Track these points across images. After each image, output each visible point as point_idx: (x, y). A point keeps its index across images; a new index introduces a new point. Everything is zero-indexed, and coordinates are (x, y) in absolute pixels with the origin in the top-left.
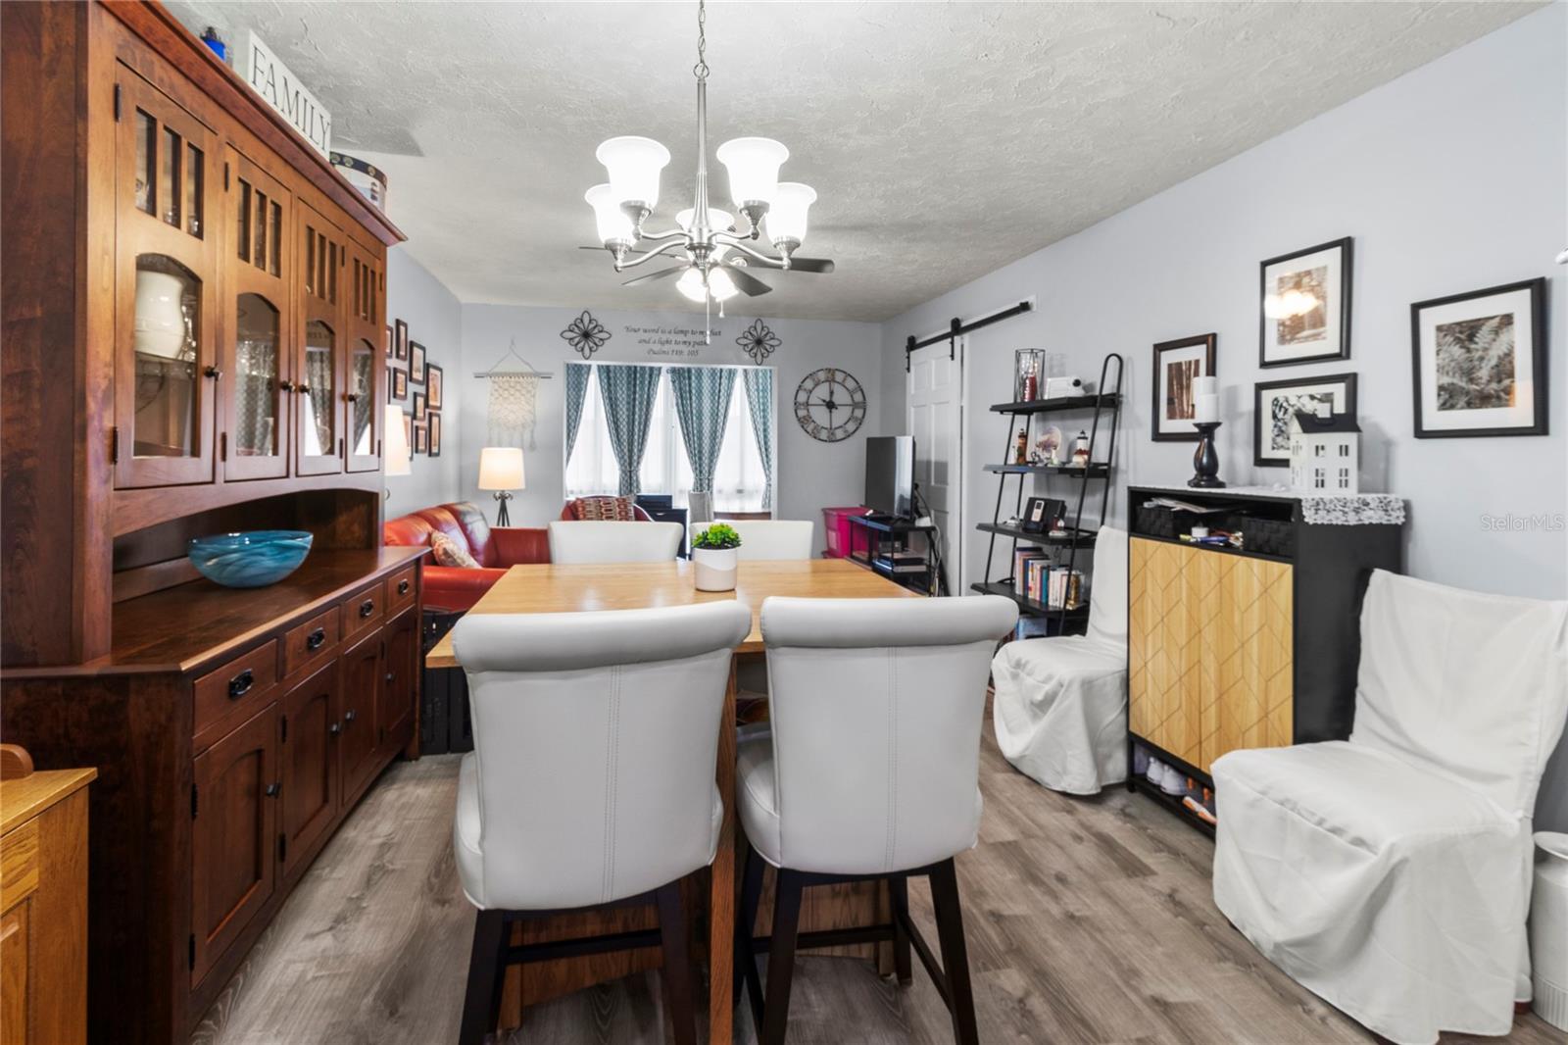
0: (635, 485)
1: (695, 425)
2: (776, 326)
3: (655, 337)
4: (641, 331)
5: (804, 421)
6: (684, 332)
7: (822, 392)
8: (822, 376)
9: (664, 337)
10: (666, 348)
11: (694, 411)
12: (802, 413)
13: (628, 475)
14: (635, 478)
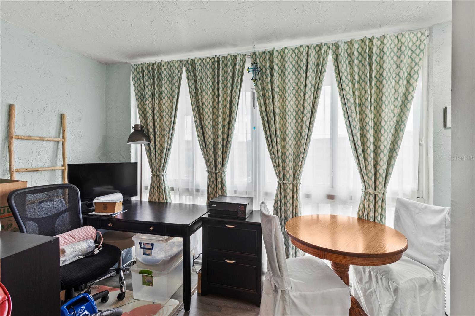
0: (220, 186)
1: (278, 125)
11: (277, 111)
13: (214, 175)
14: (219, 180)
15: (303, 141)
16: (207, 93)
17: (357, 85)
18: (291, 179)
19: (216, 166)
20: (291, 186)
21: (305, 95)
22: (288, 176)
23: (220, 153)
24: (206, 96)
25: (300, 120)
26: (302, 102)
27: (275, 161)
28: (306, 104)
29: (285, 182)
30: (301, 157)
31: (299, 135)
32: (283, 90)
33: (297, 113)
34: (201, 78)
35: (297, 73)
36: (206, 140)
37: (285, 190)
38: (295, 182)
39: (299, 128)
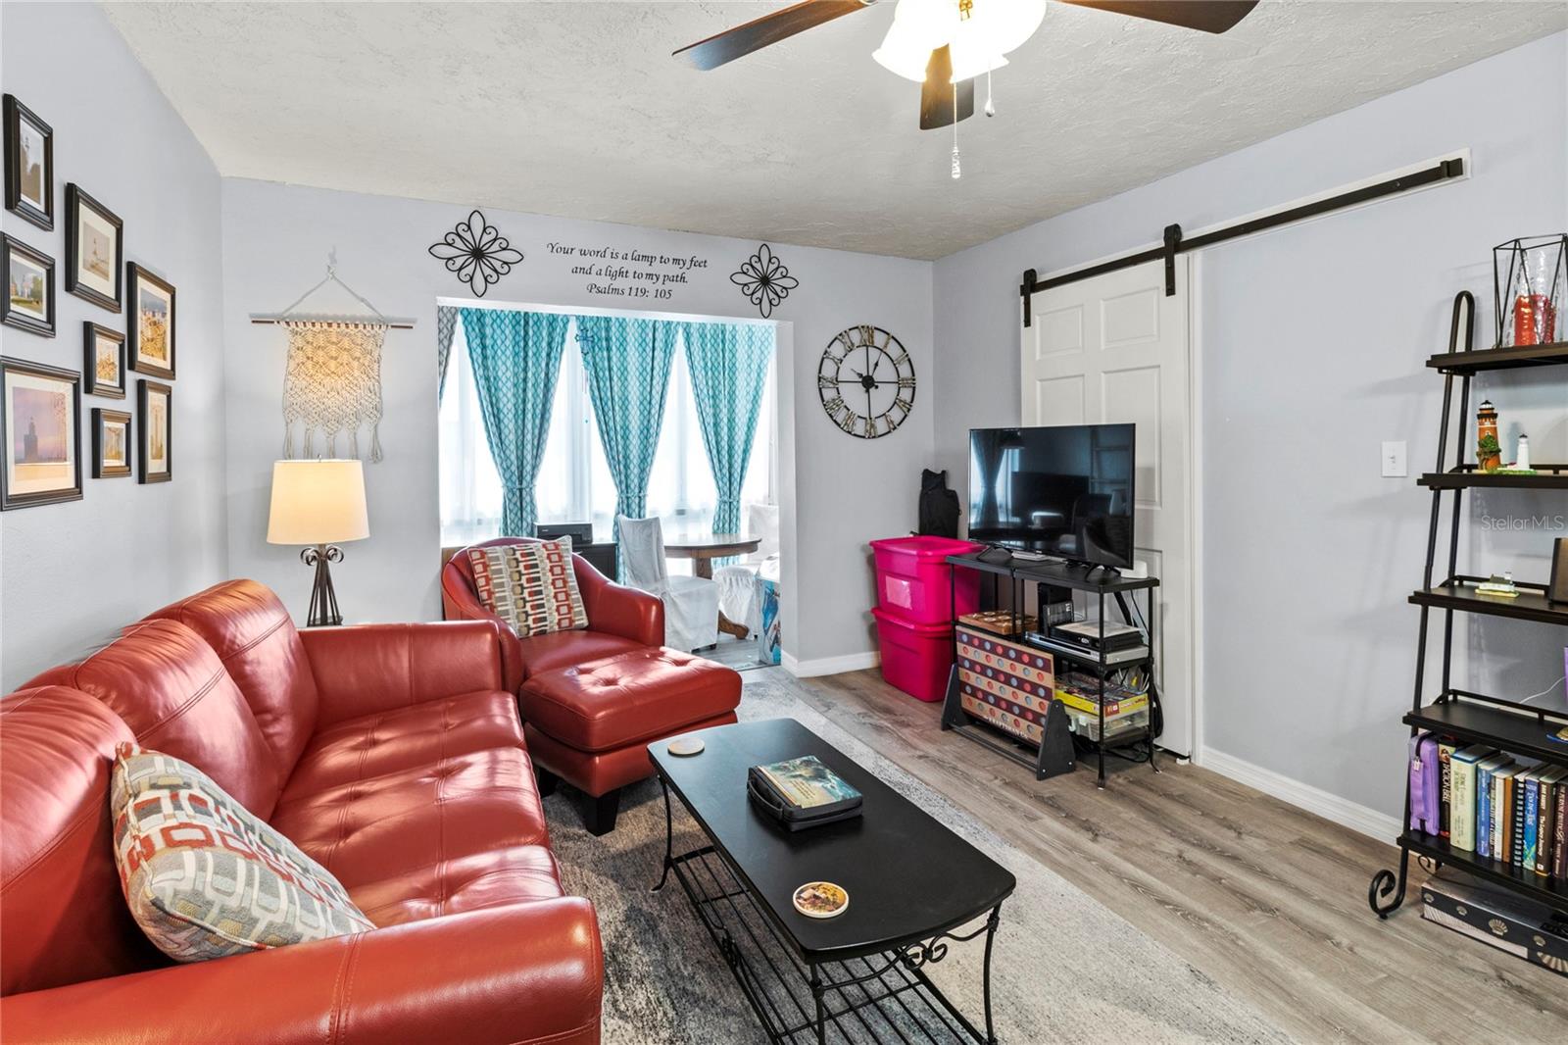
0: (528, 510)
2: (790, 256)
3: (601, 263)
4: (576, 252)
5: (830, 408)
6: (650, 259)
7: (856, 362)
8: (855, 336)
9: (616, 265)
10: (619, 283)
12: (829, 394)
13: (518, 494)
14: (528, 499)
15: (651, 440)
16: (504, 363)
17: (710, 373)
18: (637, 491)
19: (521, 478)
20: (637, 500)
21: (652, 380)
22: (632, 486)
23: (529, 457)
24: (504, 368)
25: (646, 413)
26: (648, 389)
27: (615, 467)
28: (654, 392)
29: (629, 495)
30: (649, 460)
31: (645, 431)
32: (624, 370)
33: (641, 403)
34: (492, 337)
35: (640, 349)
36: (503, 437)
37: (628, 506)
38: (641, 495)
39: (645, 423)
